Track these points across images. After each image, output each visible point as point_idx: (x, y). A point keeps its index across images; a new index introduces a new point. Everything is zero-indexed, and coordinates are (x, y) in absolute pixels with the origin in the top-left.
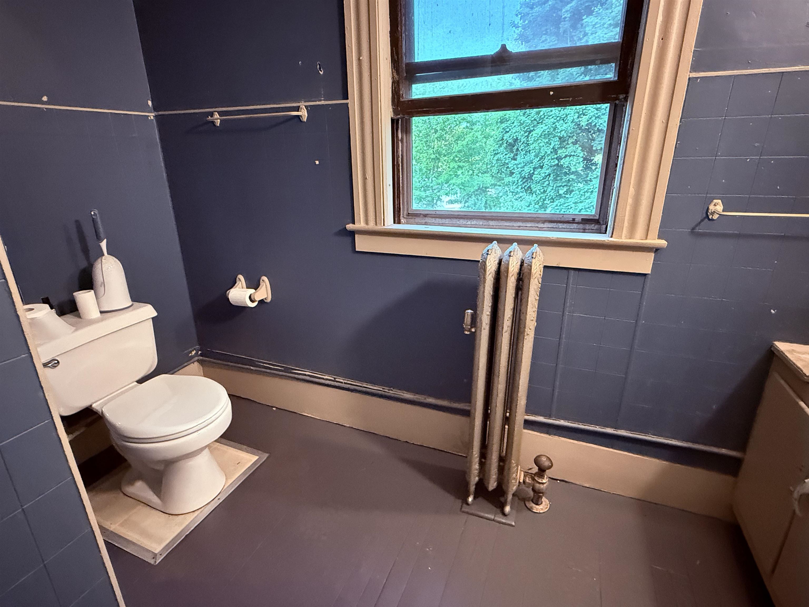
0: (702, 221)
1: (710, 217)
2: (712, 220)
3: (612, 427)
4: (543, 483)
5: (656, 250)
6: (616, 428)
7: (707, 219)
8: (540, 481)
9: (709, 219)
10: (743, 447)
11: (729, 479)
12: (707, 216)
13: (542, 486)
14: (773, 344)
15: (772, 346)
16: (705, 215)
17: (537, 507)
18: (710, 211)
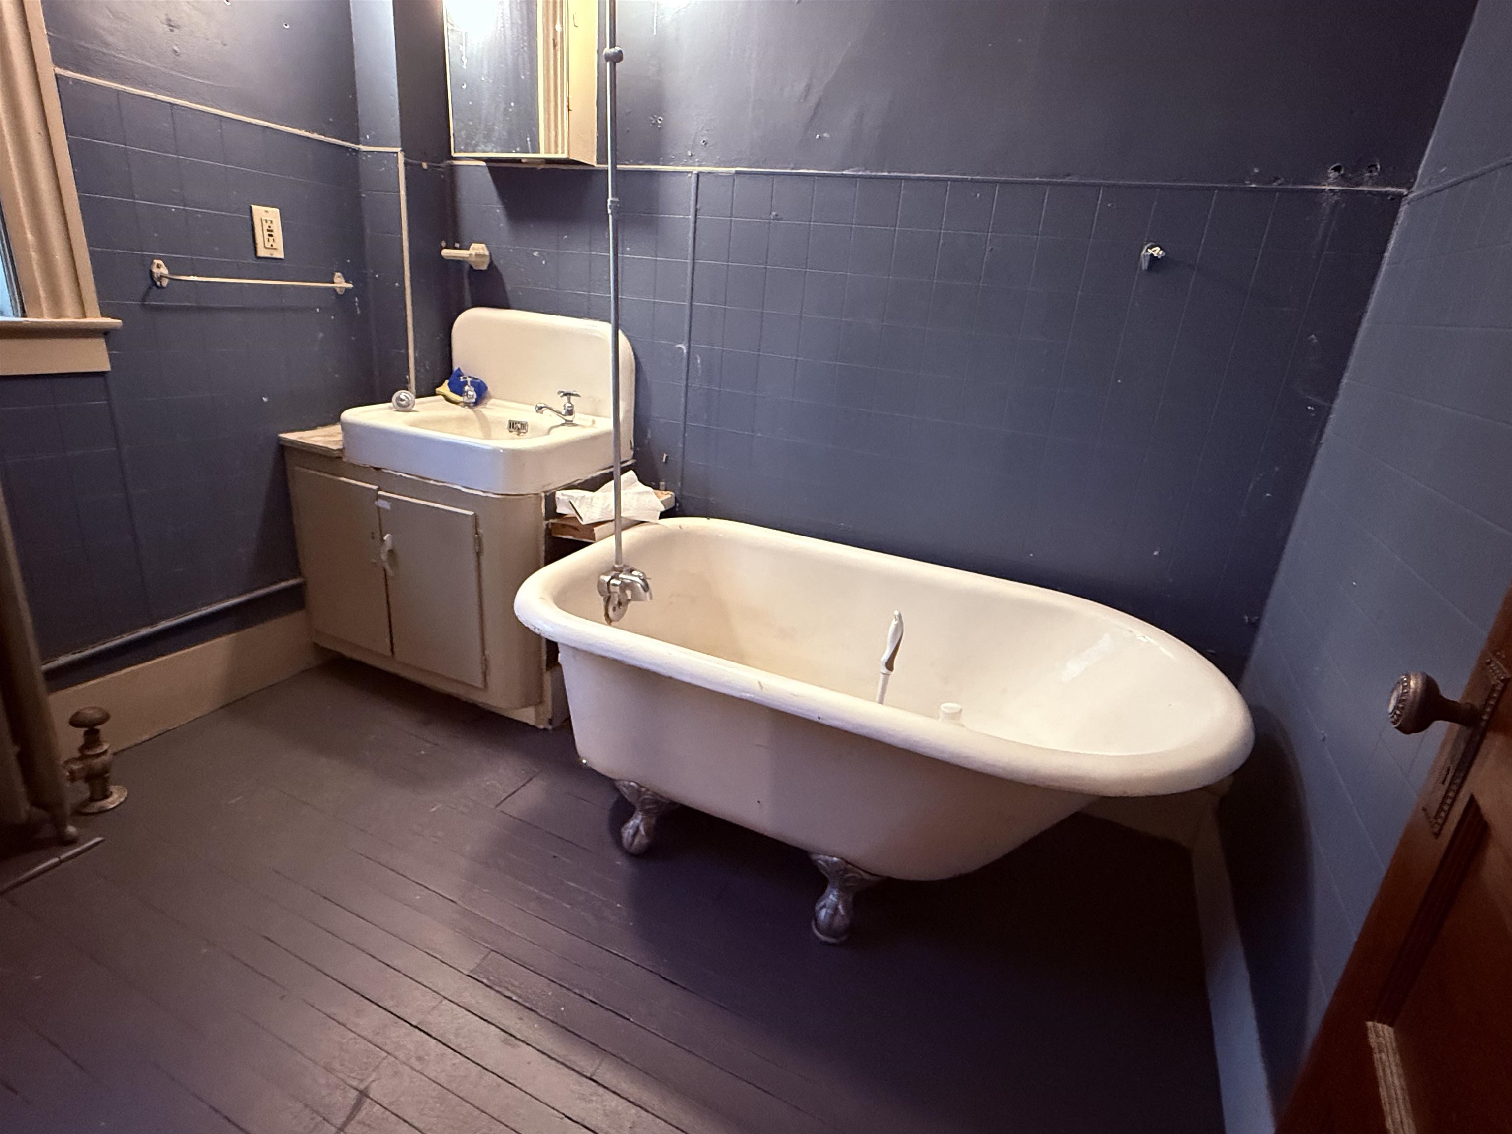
0: (150, 288)
1: (158, 283)
2: (161, 287)
3: (145, 625)
4: (106, 752)
5: (105, 333)
6: (152, 623)
7: (154, 288)
8: (99, 751)
9: (157, 287)
10: (295, 570)
11: (299, 616)
12: (155, 284)
13: (105, 758)
14: (279, 437)
15: (280, 439)
16: (149, 282)
17: (110, 800)
18: (155, 276)
